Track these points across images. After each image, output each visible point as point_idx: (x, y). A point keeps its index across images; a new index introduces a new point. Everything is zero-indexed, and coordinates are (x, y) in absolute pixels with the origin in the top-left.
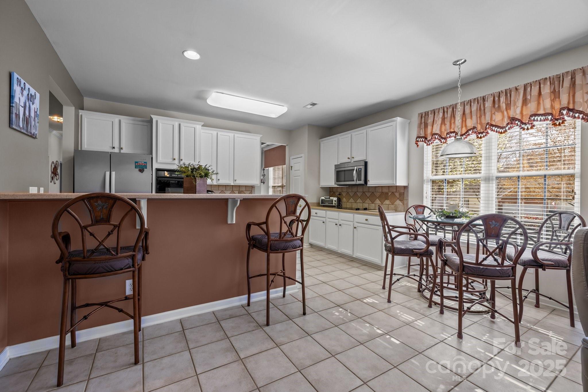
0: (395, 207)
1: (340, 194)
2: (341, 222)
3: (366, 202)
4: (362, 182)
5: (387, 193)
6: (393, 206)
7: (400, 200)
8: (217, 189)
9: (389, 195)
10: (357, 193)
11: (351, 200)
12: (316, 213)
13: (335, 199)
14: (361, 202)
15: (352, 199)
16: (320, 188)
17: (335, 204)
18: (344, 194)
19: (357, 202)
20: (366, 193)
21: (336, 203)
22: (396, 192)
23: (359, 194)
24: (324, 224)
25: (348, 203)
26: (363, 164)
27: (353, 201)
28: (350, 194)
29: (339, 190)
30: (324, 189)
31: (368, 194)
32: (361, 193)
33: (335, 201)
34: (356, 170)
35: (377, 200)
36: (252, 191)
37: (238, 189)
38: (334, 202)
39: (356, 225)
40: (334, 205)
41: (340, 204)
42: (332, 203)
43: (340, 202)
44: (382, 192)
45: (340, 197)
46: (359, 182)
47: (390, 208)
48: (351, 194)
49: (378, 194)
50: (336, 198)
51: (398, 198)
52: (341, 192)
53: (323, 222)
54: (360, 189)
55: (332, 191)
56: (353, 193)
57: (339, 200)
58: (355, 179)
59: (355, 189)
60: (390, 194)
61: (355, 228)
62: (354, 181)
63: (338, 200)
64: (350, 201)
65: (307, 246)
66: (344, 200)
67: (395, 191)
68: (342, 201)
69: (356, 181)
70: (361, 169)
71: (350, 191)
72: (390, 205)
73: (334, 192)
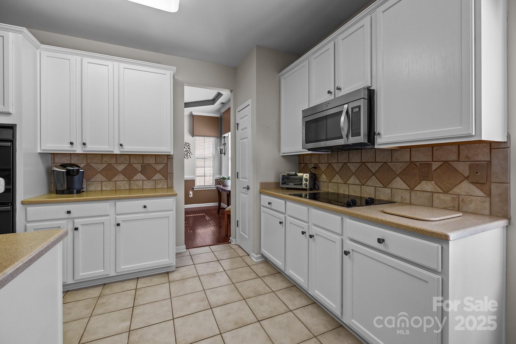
0: (453, 199)
1: (315, 168)
2: (314, 230)
3: (369, 183)
4: (362, 139)
5: (428, 165)
6: (447, 198)
7: (473, 183)
8: (99, 162)
9: (434, 168)
10: (348, 164)
11: (337, 179)
12: (269, 203)
13: (306, 176)
14: (357, 182)
15: (337, 175)
16: (281, 157)
17: (306, 186)
18: (323, 167)
19: (347, 183)
20: (369, 165)
21: (308, 183)
22: (458, 161)
23: (353, 167)
24: (283, 226)
25: (330, 184)
26: (365, 94)
27: (340, 181)
28: (335, 166)
29: (315, 161)
30: (288, 158)
31: (374, 168)
32: (358, 165)
33: (306, 181)
34: (347, 112)
35: (398, 179)
36: (167, 164)
37: (141, 162)
38: (304, 182)
39: (349, 246)
40: (304, 187)
41: (316, 186)
42: (301, 184)
43: (316, 182)
44: (411, 162)
45: (316, 173)
46: (353, 140)
47: (436, 202)
48: (337, 167)
49: (398, 168)
50: (308, 175)
51: (467, 178)
52: (317, 164)
53: (281, 223)
54: (355, 157)
55: (302, 162)
56: (341, 165)
57: (314, 179)
58: (344, 133)
59: (343, 157)
60: (435, 166)
61: (346, 253)
62: (342, 138)
63: (310, 177)
64: (334, 181)
65: (257, 258)
66: (323, 178)
67: (454, 157)
68: (319, 180)
69: (347, 136)
70: (359, 107)
71: (334, 162)
72: (436, 195)
73: (306, 164)
